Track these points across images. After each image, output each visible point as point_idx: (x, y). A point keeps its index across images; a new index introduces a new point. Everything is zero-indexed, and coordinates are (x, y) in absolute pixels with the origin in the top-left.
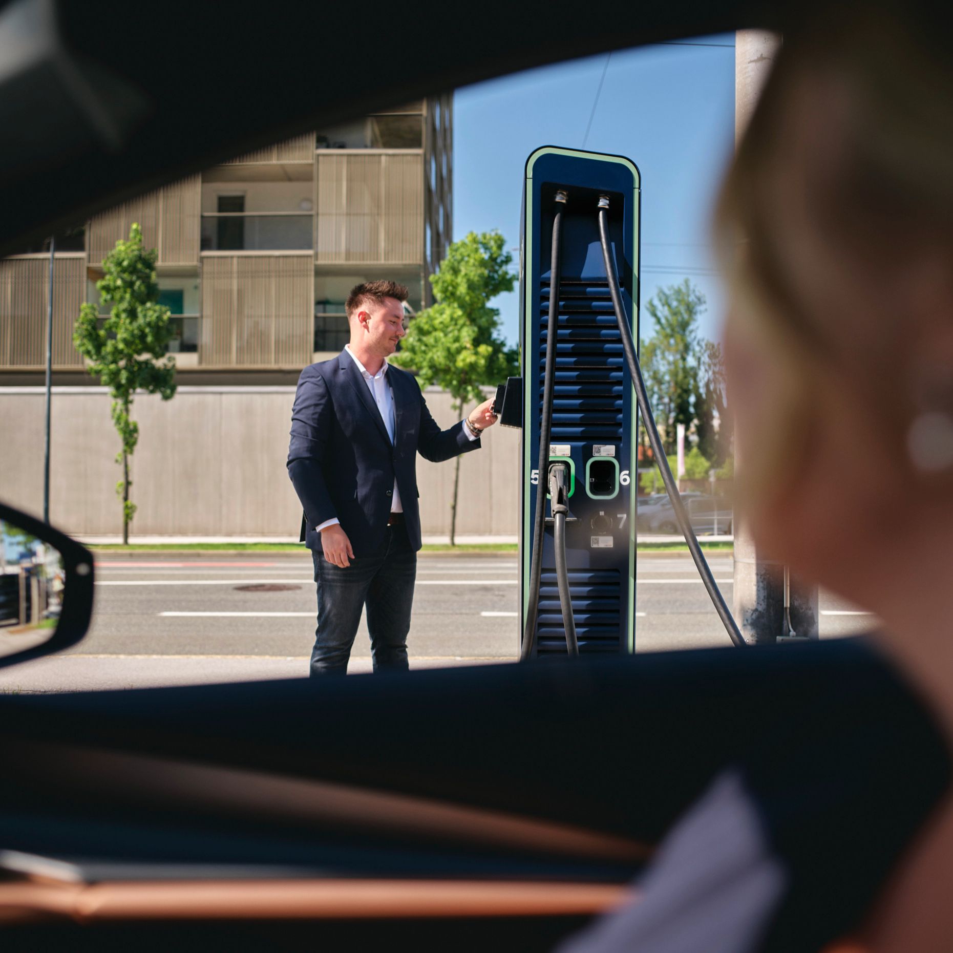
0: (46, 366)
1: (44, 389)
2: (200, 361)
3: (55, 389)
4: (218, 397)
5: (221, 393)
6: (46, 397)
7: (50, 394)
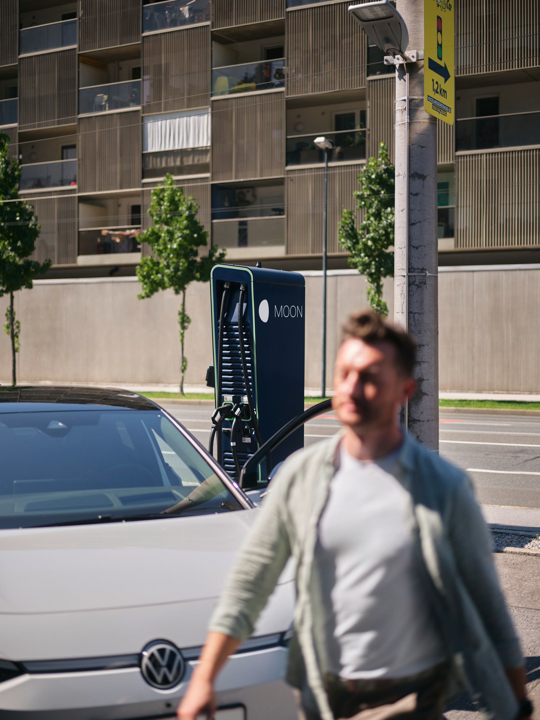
0: (323, 254)
1: (321, 273)
2: (456, 244)
3: (330, 272)
4: (471, 274)
5: (473, 271)
6: (323, 279)
7: (326, 276)
